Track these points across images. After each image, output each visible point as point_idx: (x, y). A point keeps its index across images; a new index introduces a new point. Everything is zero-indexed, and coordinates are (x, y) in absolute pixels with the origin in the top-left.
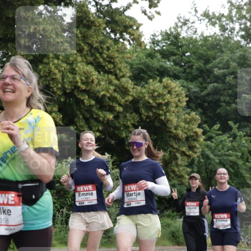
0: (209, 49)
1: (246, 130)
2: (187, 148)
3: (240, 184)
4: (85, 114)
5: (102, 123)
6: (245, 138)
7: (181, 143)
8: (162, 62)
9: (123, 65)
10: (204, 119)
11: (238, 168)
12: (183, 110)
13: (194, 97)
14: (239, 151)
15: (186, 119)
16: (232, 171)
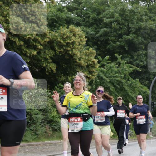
1: (126, 60)
2: (88, 73)
3: (124, 95)
5: (29, 57)
6: (126, 65)
7: (83, 69)
8: (68, 14)
10: (98, 53)
11: (122, 85)
12: (84, 46)
13: (92, 37)
14: (123, 74)
15: (86, 53)
16: (119, 87)
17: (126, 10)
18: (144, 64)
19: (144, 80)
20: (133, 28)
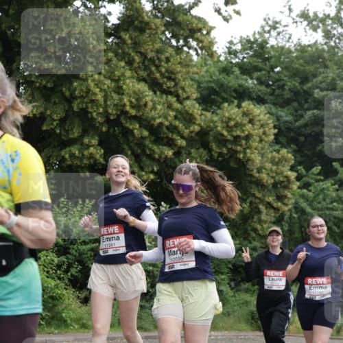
0: (307, 63)
2: (275, 198)
4: (136, 148)
5: (158, 161)
7: (266, 190)
8: (242, 79)
9: (188, 82)
10: (298, 159)
12: (270, 145)
13: (286, 128)
15: (273, 158)
16: (337, 230)
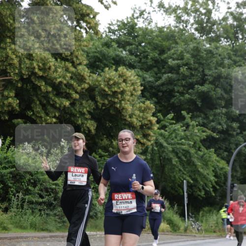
0: (163, 40)
1: (198, 120)
2: (142, 136)
4: (42, 100)
5: (59, 109)
6: (197, 128)
7: (136, 130)
8: (118, 51)
9: (80, 52)
10: (158, 108)
11: (190, 157)
12: (138, 98)
13: (149, 86)
14: (192, 140)
15: (140, 107)
16: (185, 159)
17: (202, 50)
18: (223, 127)
19: (222, 151)
20: (210, 75)
